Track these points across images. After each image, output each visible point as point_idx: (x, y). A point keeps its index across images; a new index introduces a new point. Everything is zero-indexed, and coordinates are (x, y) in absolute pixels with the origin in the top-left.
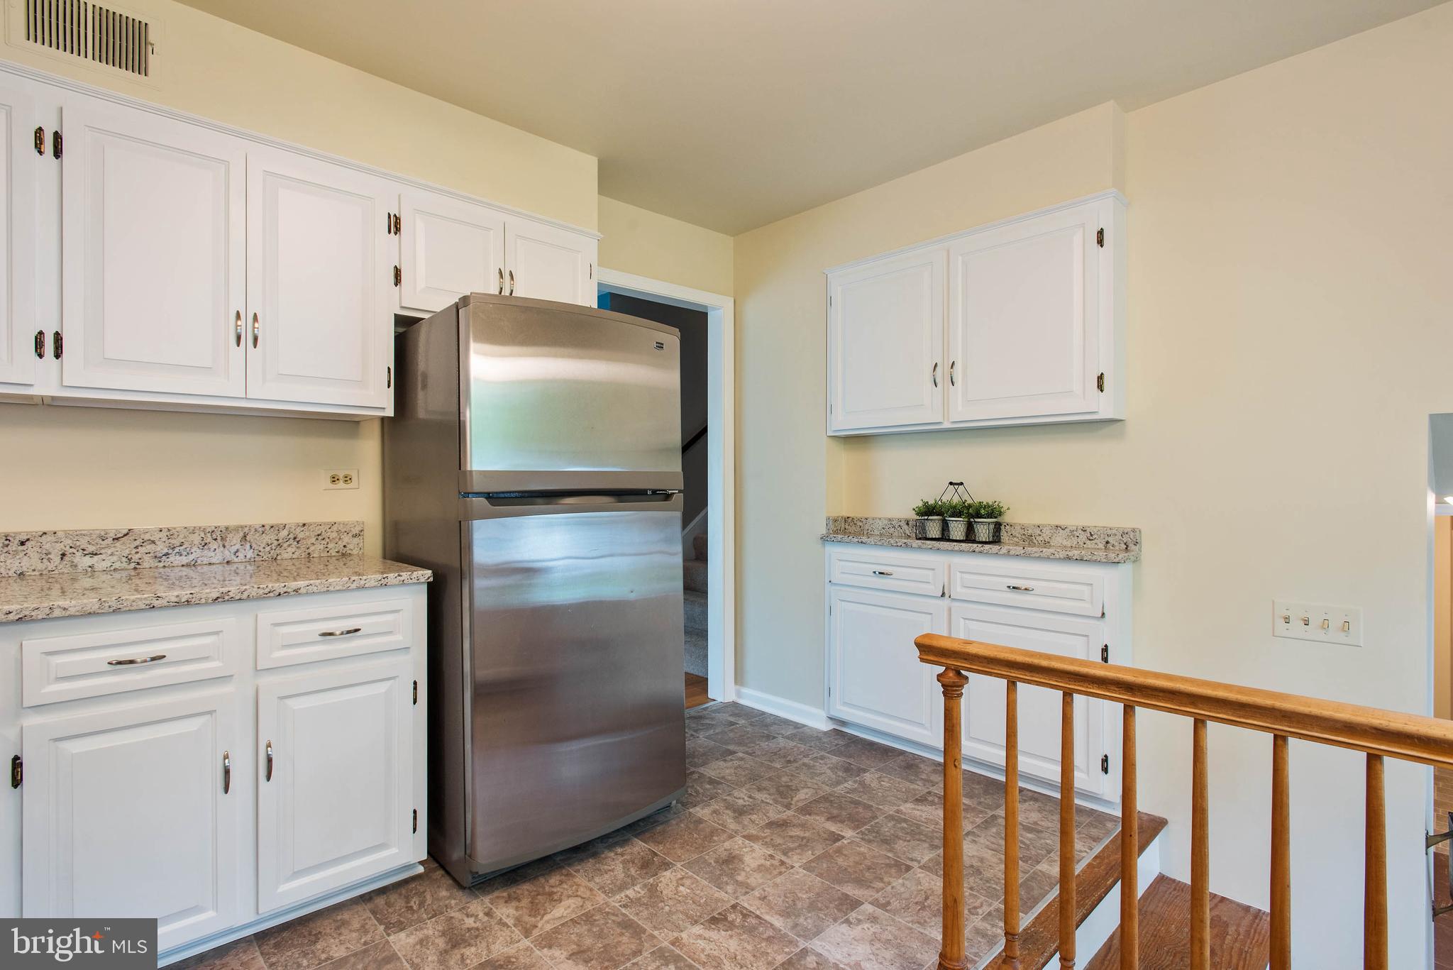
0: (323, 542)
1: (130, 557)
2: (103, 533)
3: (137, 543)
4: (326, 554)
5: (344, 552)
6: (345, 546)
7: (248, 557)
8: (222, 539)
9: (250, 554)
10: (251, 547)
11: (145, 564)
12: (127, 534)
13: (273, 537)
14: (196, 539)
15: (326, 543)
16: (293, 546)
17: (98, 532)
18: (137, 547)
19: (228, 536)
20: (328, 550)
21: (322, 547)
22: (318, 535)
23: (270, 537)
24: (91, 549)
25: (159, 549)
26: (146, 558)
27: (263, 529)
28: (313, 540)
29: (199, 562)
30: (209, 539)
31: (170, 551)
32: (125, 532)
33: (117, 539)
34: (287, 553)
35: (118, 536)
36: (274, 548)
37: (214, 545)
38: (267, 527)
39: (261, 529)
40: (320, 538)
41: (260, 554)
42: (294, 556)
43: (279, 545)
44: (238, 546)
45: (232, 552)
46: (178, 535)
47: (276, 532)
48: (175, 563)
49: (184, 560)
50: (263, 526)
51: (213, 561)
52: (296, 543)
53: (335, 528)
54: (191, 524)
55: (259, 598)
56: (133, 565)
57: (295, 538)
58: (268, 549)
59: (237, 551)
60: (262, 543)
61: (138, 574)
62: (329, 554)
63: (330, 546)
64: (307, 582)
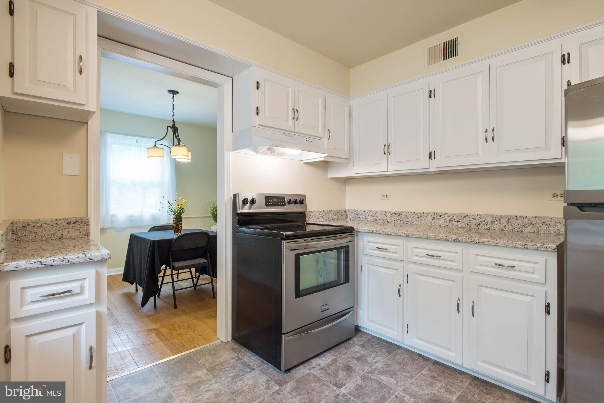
0: (546, 226)
1: (468, 224)
2: (460, 215)
3: (470, 219)
4: (548, 232)
5: (558, 233)
6: (558, 230)
7: (510, 229)
8: (499, 220)
9: (511, 228)
10: (511, 225)
11: (472, 227)
12: (467, 216)
13: (521, 222)
14: (490, 220)
15: (547, 227)
16: (530, 226)
17: (459, 214)
18: (470, 221)
19: (502, 219)
20: (549, 230)
21: (545, 228)
22: (544, 223)
23: (520, 221)
24: (457, 220)
25: (477, 222)
26: (473, 224)
27: (516, 218)
28: (541, 225)
29: (491, 229)
30: (494, 220)
31: (481, 223)
32: (467, 215)
33: (464, 217)
34: (528, 229)
35: (465, 216)
36: (521, 226)
37: (496, 223)
38: (518, 217)
39: (515, 218)
40: (544, 224)
41: (515, 228)
42: (531, 231)
43: (524, 225)
44: (506, 224)
45: (503, 226)
46: (483, 217)
47: (522, 219)
48: (483, 228)
49: (485, 227)
50: (517, 216)
51: (496, 229)
52: (532, 225)
53: (553, 220)
54: (488, 213)
55: (469, 243)
56: (469, 227)
57: (531, 223)
58: (519, 226)
59: (505, 226)
60: (516, 223)
61: (470, 230)
62: (549, 232)
63: (550, 228)
64: (488, 240)
